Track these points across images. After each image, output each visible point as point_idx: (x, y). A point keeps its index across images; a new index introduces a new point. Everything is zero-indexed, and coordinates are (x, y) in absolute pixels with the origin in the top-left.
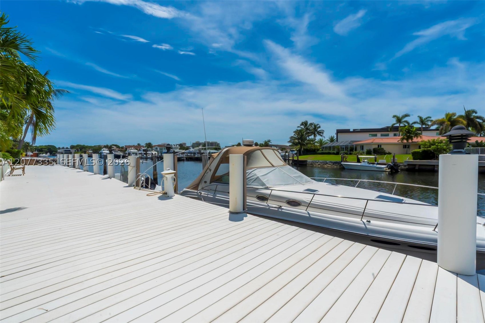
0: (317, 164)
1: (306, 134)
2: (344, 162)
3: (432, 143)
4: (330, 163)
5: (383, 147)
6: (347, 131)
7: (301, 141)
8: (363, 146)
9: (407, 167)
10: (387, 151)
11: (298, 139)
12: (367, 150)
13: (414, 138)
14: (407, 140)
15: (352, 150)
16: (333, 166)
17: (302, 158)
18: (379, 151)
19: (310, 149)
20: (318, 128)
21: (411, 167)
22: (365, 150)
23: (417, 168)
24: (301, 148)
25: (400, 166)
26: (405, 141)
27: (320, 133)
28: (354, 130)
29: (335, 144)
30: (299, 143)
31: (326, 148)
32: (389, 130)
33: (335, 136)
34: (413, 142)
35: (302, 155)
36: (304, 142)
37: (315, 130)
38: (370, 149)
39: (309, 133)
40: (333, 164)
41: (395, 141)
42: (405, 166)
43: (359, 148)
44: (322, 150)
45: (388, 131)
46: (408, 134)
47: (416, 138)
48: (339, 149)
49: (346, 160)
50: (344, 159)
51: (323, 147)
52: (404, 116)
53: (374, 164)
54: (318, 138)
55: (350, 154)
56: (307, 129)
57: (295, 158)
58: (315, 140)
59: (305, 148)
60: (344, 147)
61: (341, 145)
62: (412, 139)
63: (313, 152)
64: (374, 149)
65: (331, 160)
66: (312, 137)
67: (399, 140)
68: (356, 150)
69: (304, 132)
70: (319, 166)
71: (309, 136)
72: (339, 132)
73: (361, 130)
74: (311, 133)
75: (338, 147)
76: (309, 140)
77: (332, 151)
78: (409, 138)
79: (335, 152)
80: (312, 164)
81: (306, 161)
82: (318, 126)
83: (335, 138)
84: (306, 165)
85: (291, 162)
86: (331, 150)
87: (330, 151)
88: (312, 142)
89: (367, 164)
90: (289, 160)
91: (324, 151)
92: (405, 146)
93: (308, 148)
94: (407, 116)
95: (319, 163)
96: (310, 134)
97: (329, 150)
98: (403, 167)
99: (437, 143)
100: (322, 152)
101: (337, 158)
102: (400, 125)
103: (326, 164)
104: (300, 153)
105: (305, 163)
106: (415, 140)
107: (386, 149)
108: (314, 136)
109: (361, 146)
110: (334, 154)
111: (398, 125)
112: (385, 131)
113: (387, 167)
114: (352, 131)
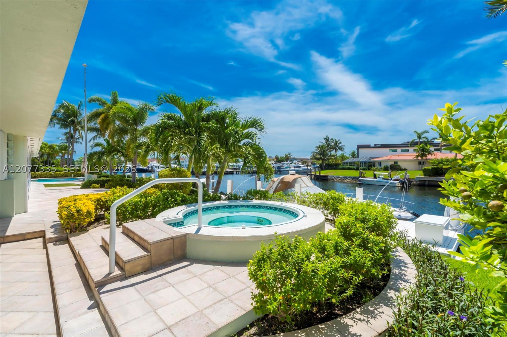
0: (338, 179)
1: (328, 149)
2: (361, 178)
3: (440, 161)
4: (350, 179)
5: (399, 163)
6: (368, 147)
7: (323, 157)
8: (381, 163)
9: (418, 183)
10: (403, 168)
11: (320, 154)
12: (384, 166)
13: (428, 155)
14: (422, 157)
15: (370, 166)
16: (353, 181)
17: (323, 173)
18: (395, 167)
19: (332, 164)
20: (339, 144)
21: (422, 182)
22: (383, 167)
23: (427, 183)
24: (323, 163)
25: (412, 181)
26: (420, 158)
27: (341, 148)
28: (375, 145)
29: (356, 160)
30: (321, 158)
31: (347, 163)
32: (409, 145)
33: (357, 150)
34: (427, 159)
35: (323, 170)
36: (326, 157)
37: (337, 146)
38: (387, 165)
39: (330, 148)
40: (353, 180)
41: (411, 158)
42: (417, 182)
43: (377, 164)
44: (343, 166)
45: (408, 147)
46: (422, 152)
47: (430, 155)
48: (358, 165)
49: (364, 176)
50: (363, 175)
51: (344, 163)
52: (424, 133)
53: (388, 179)
54: (339, 153)
55: (369, 170)
56: (328, 144)
57: (317, 174)
58: (336, 155)
59: (327, 162)
60: (364, 163)
61: (360, 161)
62: (426, 157)
63: (335, 167)
64: (391, 166)
65: (351, 176)
66: (333, 152)
67: (414, 157)
68: (374, 166)
69: (325, 148)
70: (340, 181)
71: (330, 151)
72: (360, 147)
73: (381, 145)
74: (333, 148)
75: (357, 163)
76: (330, 156)
77: (352, 167)
78: (423, 155)
79: (355, 167)
80: (334, 179)
81: (327, 176)
82: (339, 142)
83: (356, 153)
84: (327, 180)
85: (313, 177)
86: (351, 165)
87: (351, 167)
88: (333, 158)
89: (382, 180)
90: (311, 175)
91: (345, 167)
92: (420, 163)
93: (330, 163)
94: (426, 132)
95: (339, 178)
96: (331, 150)
97: (349, 165)
98: (415, 182)
99: (444, 161)
100: (343, 167)
101: (356, 174)
102: (419, 140)
103: (346, 179)
104: (321, 168)
105: (326, 178)
106: (429, 157)
107: (402, 165)
108: (335, 151)
109: (379, 162)
110: (354, 169)
111: (418, 140)
112: (405, 146)
113: (399, 183)
114: (373, 146)
